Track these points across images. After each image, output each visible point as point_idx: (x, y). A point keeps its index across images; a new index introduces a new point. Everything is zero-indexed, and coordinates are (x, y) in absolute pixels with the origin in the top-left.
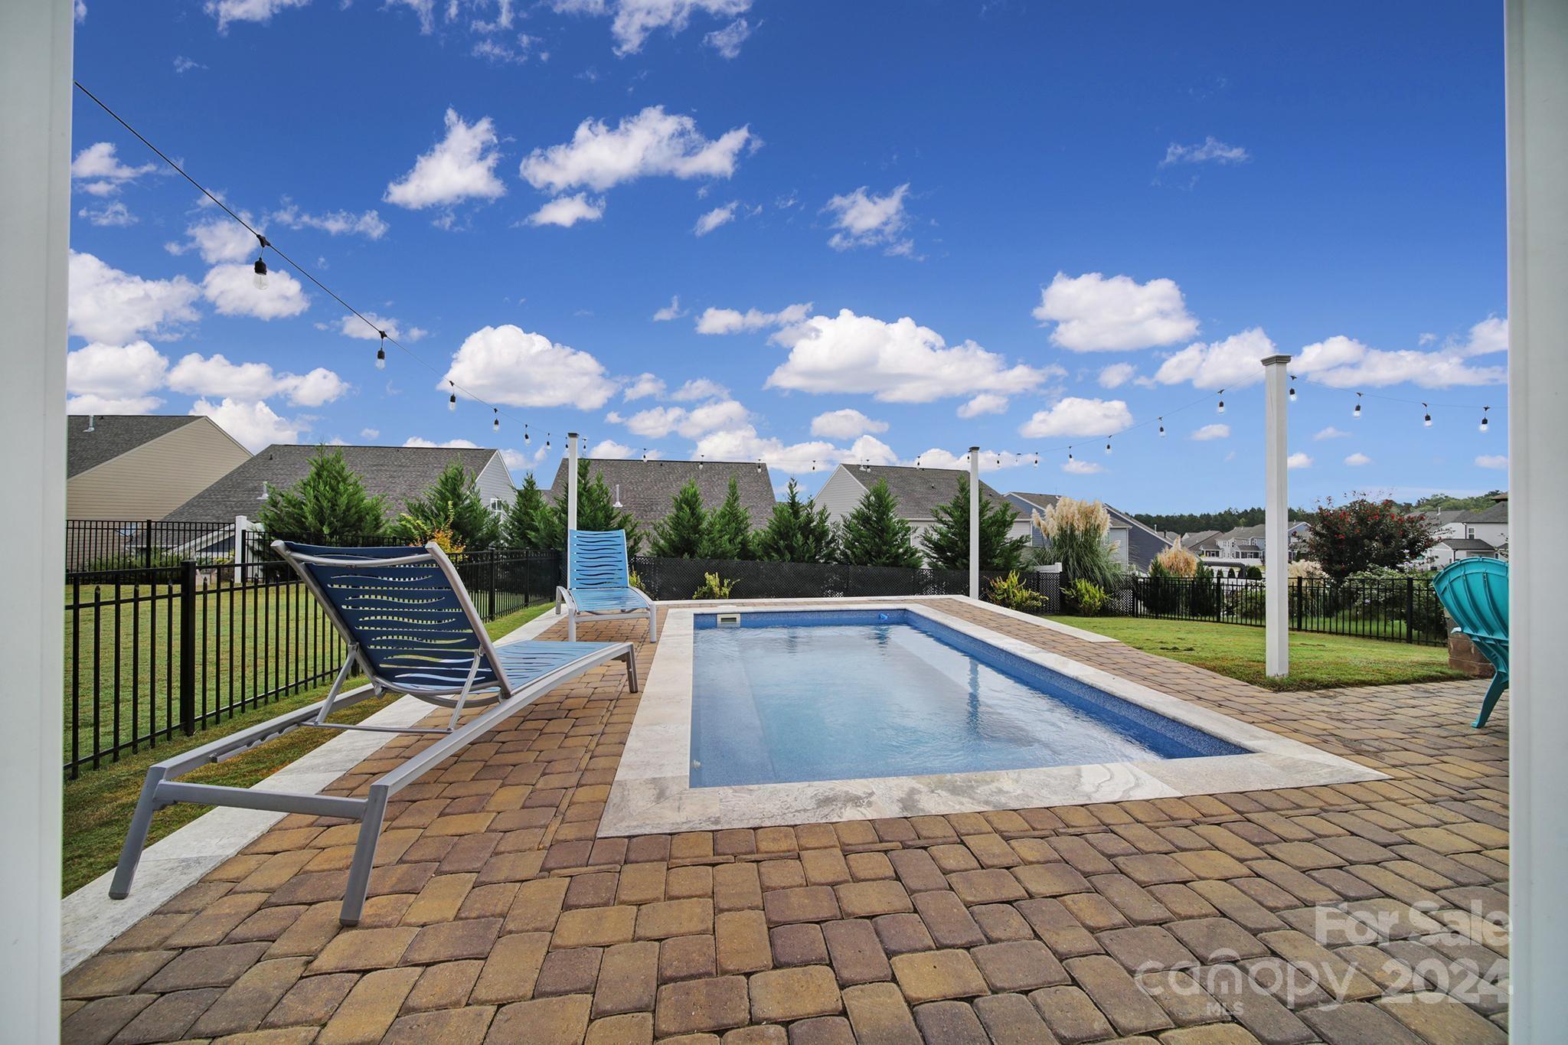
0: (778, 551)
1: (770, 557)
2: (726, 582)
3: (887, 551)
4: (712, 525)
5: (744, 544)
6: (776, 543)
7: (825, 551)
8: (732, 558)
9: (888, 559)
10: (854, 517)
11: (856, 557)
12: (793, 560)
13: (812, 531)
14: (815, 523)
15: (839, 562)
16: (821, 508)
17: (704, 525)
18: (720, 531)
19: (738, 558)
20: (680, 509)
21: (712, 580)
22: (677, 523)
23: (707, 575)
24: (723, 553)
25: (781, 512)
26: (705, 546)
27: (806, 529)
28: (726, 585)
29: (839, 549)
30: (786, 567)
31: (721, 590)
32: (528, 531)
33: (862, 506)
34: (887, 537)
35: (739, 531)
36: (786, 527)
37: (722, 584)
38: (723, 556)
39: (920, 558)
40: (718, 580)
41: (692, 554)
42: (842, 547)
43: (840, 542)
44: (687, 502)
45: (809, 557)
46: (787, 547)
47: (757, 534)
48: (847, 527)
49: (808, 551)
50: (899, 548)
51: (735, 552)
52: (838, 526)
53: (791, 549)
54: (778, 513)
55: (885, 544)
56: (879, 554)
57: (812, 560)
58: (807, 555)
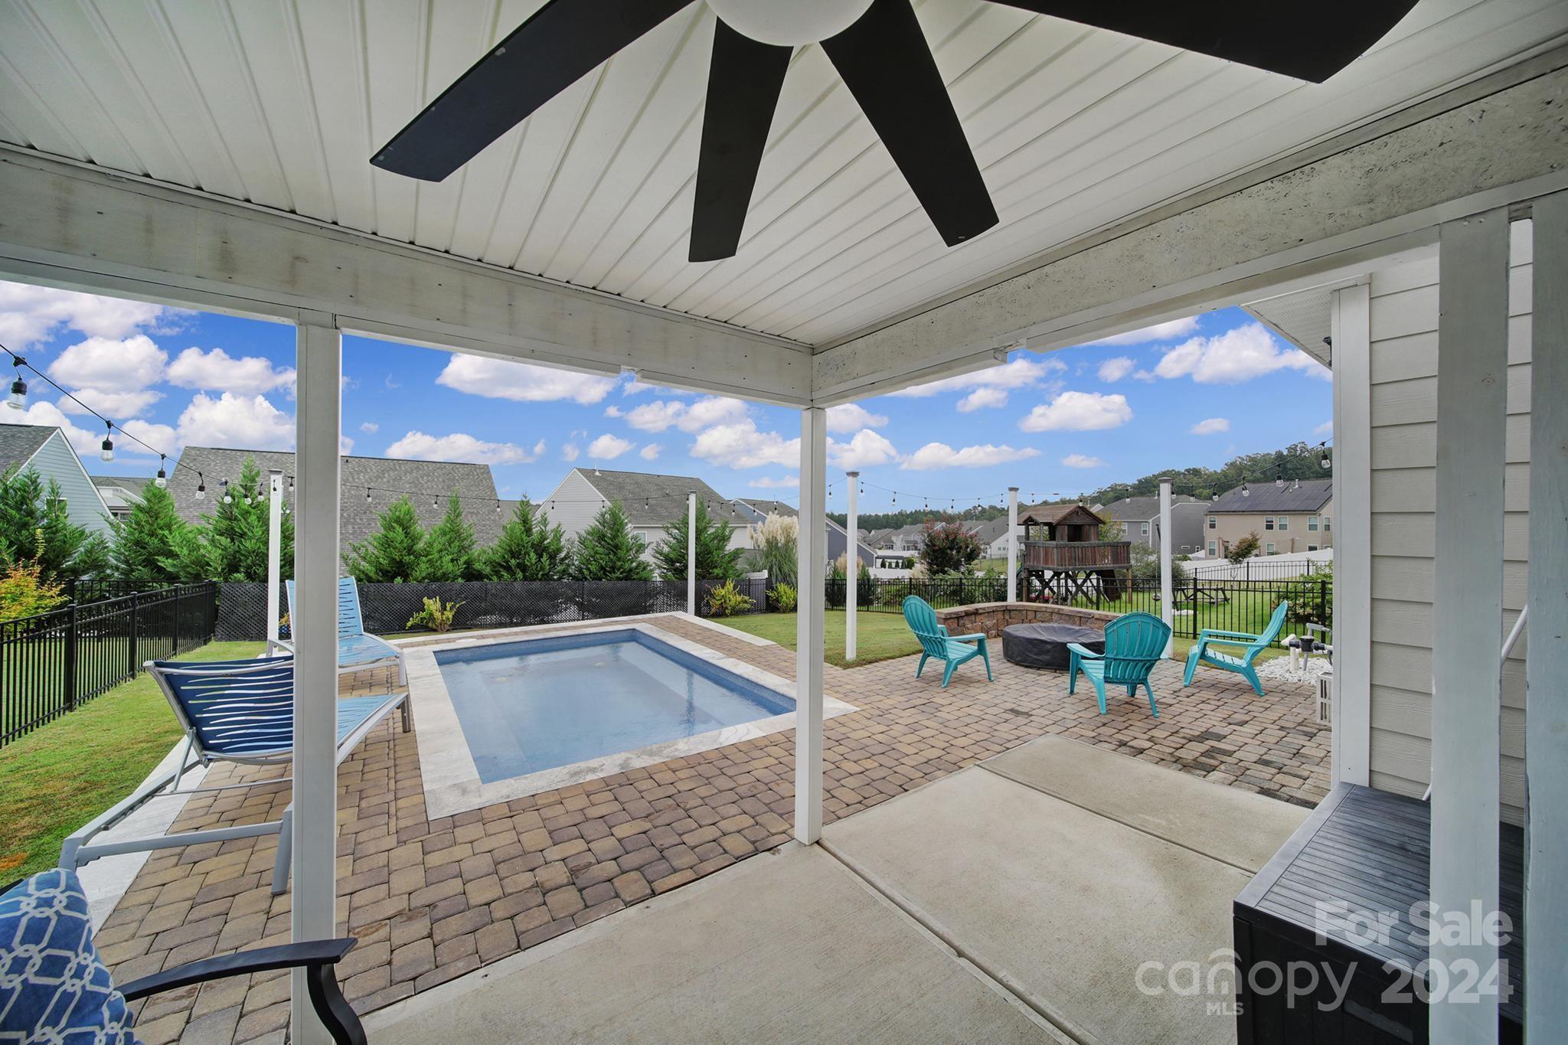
0: (508, 568)
1: (500, 577)
2: (449, 606)
3: (621, 567)
4: (431, 545)
5: (469, 563)
6: (507, 562)
7: (560, 568)
8: (455, 578)
9: (621, 573)
10: (588, 533)
11: (591, 572)
12: (525, 578)
13: (545, 549)
14: (549, 540)
15: (574, 578)
16: (555, 526)
17: (420, 545)
18: (440, 551)
19: (463, 578)
20: (390, 528)
21: (432, 605)
22: (387, 544)
23: (425, 600)
24: (444, 574)
25: (512, 530)
26: (423, 569)
27: (540, 549)
28: (448, 608)
29: (574, 565)
30: (517, 586)
31: (443, 614)
32: (159, 558)
33: (597, 523)
34: (621, 553)
35: (463, 549)
36: (518, 545)
37: (444, 608)
38: (445, 577)
39: (651, 570)
40: (439, 604)
41: (406, 577)
42: (577, 563)
43: (575, 558)
44: (398, 521)
45: (543, 575)
46: (519, 565)
47: (484, 552)
48: (582, 542)
49: (542, 569)
50: (632, 563)
51: (458, 573)
52: (573, 543)
53: (523, 568)
54: (509, 531)
55: (619, 559)
56: (613, 569)
57: (547, 577)
58: (541, 573)
